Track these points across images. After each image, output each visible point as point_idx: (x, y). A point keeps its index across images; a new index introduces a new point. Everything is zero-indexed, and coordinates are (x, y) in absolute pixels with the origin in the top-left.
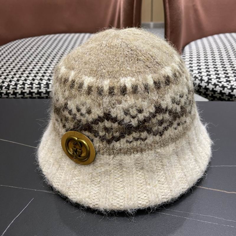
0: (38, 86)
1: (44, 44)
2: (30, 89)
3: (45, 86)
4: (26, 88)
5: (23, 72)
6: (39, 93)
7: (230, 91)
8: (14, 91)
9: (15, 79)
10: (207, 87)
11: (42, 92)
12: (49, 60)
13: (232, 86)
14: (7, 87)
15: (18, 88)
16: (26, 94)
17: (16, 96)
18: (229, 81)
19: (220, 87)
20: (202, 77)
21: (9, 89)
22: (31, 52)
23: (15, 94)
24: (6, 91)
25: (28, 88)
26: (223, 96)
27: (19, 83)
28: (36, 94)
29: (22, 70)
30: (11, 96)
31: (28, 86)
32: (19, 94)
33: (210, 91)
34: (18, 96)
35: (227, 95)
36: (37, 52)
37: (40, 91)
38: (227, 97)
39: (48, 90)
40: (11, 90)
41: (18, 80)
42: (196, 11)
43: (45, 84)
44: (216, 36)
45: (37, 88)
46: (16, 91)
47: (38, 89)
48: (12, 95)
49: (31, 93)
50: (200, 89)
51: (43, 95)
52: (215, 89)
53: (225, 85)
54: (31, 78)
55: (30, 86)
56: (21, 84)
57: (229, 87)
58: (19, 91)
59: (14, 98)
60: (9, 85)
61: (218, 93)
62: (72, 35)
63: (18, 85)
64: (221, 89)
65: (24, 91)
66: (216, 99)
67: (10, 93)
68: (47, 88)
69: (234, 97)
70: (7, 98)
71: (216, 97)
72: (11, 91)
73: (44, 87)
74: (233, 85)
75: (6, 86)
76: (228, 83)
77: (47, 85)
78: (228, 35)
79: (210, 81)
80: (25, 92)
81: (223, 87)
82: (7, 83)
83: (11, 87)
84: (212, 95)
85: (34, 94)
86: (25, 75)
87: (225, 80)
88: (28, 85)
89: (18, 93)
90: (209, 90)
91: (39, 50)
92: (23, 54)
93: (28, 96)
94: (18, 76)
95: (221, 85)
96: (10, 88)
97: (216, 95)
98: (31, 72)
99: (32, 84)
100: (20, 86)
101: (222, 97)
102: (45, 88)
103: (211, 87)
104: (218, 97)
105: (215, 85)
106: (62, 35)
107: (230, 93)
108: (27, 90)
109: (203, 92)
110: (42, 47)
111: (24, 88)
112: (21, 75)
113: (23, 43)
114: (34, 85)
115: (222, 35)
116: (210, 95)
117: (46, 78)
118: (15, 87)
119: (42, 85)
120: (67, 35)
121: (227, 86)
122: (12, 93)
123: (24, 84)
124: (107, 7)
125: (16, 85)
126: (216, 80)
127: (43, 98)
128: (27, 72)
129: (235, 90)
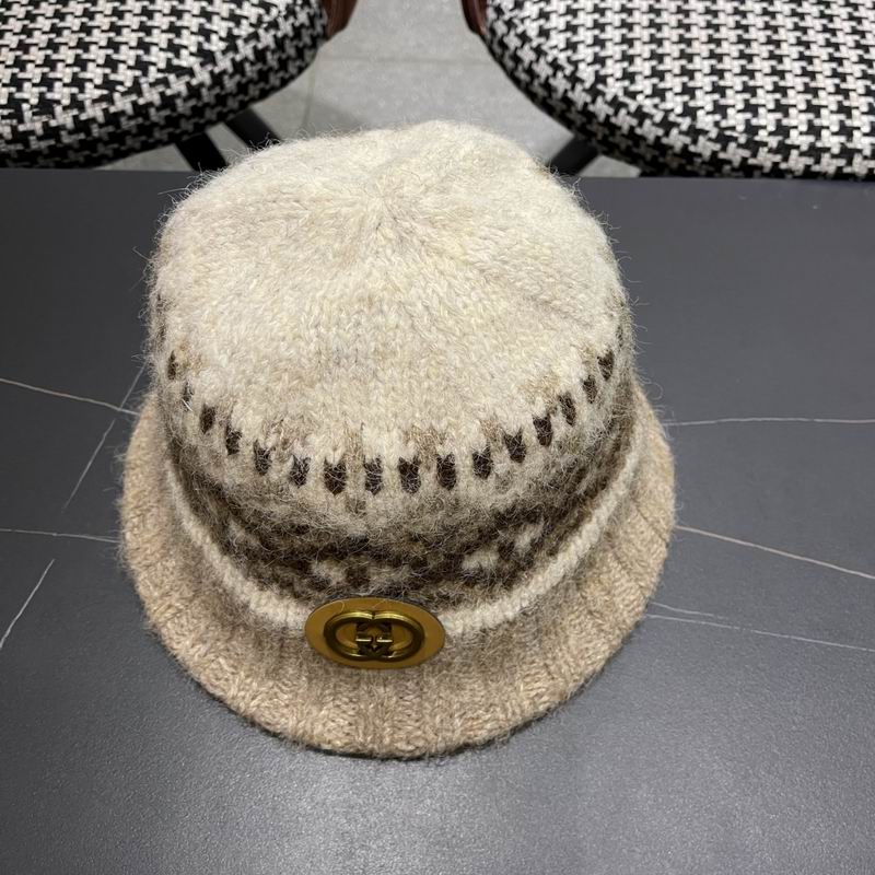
3: (6, 112)
7: (660, 132)
10: (591, 108)
13: (667, 112)
18: (662, 94)
19: (629, 113)
20: (575, 64)
26: (637, 145)
33: (600, 124)
35: (648, 146)
38: (650, 149)
39: (21, 128)
50: (569, 109)
52: (613, 120)
53: (646, 110)
57: (658, 117)
61: (623, 135)
64: (634, 122)
66: (617, 153)
68: (15, 122)
69: (670, 152)
71: (617, 146)
74: (672, 110)
76: (657, 100)
79: (600, 87)
81: (641, 115)
84: (605, 137)
87: (648, 87)
90: (595, 121)
95: (633, 106)
97: (617, 139)
101: (635, 150)
102: (8, 121)
103: (601, 108)
104: (623, 146)
105: (616, 104)
107: (658, 138)
109: (579, 123)
116: (600, 137)
121: (654, 111)
126: (619, 84)
129: (674, 132)
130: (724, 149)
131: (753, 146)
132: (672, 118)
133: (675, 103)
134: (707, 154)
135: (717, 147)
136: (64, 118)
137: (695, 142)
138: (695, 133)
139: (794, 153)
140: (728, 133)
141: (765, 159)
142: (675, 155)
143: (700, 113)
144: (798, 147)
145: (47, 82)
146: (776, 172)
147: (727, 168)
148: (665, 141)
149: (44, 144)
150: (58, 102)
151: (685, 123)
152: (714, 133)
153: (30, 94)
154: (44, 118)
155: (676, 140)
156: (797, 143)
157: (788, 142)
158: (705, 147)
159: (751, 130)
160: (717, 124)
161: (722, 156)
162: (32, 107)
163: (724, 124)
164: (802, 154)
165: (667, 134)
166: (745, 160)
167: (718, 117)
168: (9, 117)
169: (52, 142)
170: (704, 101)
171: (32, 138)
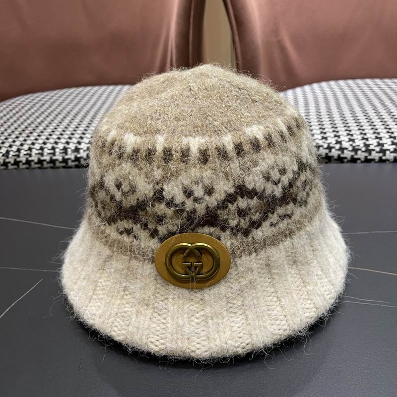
0: (52, 151)
1: (62, 99)
2: (39, 156)
3: (61, 151)
4: (33, 154)
5: (30, 135)
6: (52, 161)
7: (327, 151)
8: (15, 160)
9: (18, 143)
11: (57, 160)
12: (69, 118)
13: (329, 144)
14: (6, 155)
15: (21, 155)
16: (33, 163)
17: (18, 166)
18: (326, 138)
21: (8, 157)
22: (42, 110)
23: (16, 163)
24: (4, 160)
25: (36, 154)
27: (23, 147)
28: (48, 163)
29: (27, 132)
30: (10, 167)
31: (37, 152)
32: (24, 164)
34: (21, 166)
36: (51, 109)
37: (54, 158)
38: (323, 160)
39: (66, 157)
40: (11, 158)
41: (22, 145)
42: (283, 49)
43: (61, 148)
44: (315, 86)
45: (50, 154)
46: (18, 159)
47: (52, 155)
48: (12, 165)
49: (40, 162)
51: (58, 164)
53: (320, 144)
54: (40, 141)
55: (40, 151)
56: (27, 149)
57: (326, 146)
58: (23, 159)
59: (15, 169)
60: (8, 152)
62: (104, 88)
63: (22, 151)
65: (30, 159)
67: (9, 162)
68: (64, 155)
69: (332, 159)
70: (5, 169)
72: (12, 160)
73: (60, 153)
75: (4, 152)
76: (324, 140)
77: (65, 150)
78: (333, 83)
80: (33, 161)
81: (318, 146)
82: (6, 149)
83: (11, 153)
85: (45, 163)
86: (32, 138)
87: (320, 137)
88: (37, 150)
89: (21, 161)
91: (53, 107)
92: (30, 113)
93: (37, 166)
94: (21, 139)
96: (10, 156)
98: (41, 134)
99: (42, 149)
100: (25, 153)
102: (62, 155)
106: (88, 88)
107: (327, 154)
108: (35, 158)
110: (58, 103)
111: (30, 155)
112: (27, 138)
113: (30, 100)
114: (46, 150)
115: (324, 84)
117: (63, 141)
118: (17, 153)
119: (57, 150)
120: (96, 88)
121: (323, 144)
122: (12, 162)
123: (30, 149)
124: (155, 45)
125: (19, 150)
127: (58, 168)
128: (35, 134)
129: (333, 150)
130: (356, 154)
131: (369, 151)
132: (331, 145)
133: (332, 141)
134: (349, 157)
135: (353, 153)
136: (83, 154)
137: (343, 153)
138: (342, 149)
139: (388, 152)
140: (357, 148)
141: (375, 156)
142: (335, 160)
143: (343, 143)
144: (389, 150)
145: (79, 143)
146: (381, 161)
147: (359, 161)
148: (330, 154)
149: (74, 164)
150: (82, 149)
151: (338, 146)
152: (351, 148)
153: (72, 146)
154: (76, 154)
155: (335, 153)
156: (388, 149)
157: (384, 148)
158: (348, 154)
159: (367, 146)
160: (351, 145)
161: (356, 157)
162: (72, 150)
163: (354, 145)
164: (392, 152)
165: (330, 151)
166: (366, 157)
167: (351, 143)
168: (63, 153)
169: (77, 163)
170: (344, 138)
171: (70, 161)
